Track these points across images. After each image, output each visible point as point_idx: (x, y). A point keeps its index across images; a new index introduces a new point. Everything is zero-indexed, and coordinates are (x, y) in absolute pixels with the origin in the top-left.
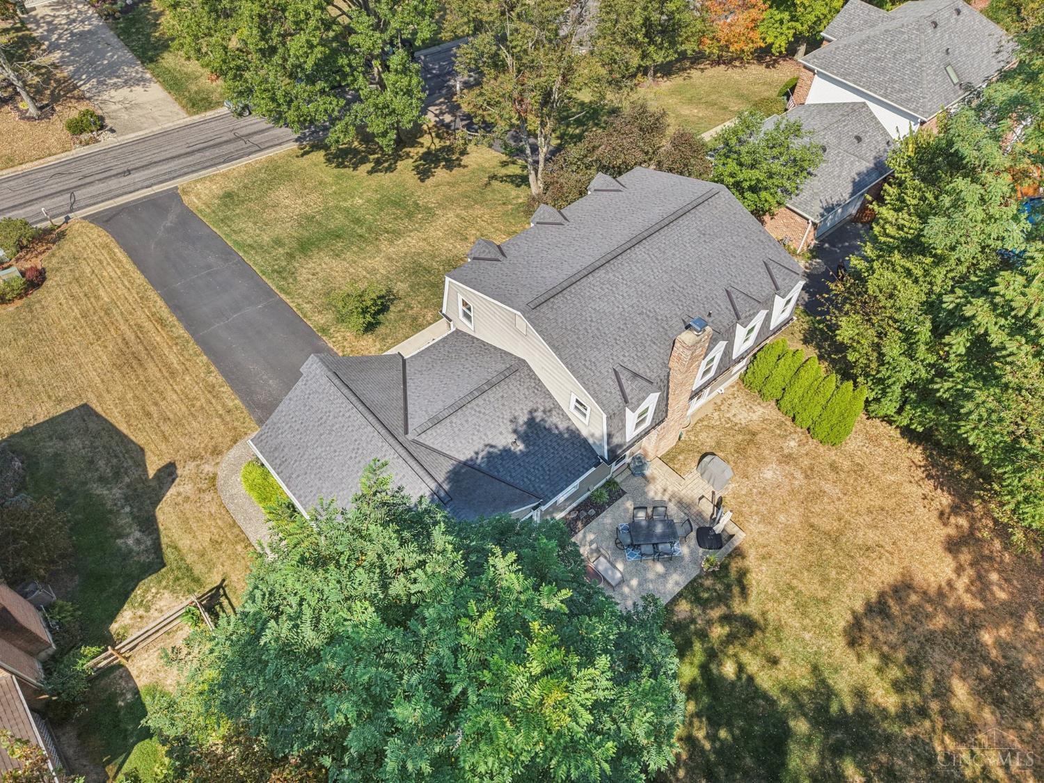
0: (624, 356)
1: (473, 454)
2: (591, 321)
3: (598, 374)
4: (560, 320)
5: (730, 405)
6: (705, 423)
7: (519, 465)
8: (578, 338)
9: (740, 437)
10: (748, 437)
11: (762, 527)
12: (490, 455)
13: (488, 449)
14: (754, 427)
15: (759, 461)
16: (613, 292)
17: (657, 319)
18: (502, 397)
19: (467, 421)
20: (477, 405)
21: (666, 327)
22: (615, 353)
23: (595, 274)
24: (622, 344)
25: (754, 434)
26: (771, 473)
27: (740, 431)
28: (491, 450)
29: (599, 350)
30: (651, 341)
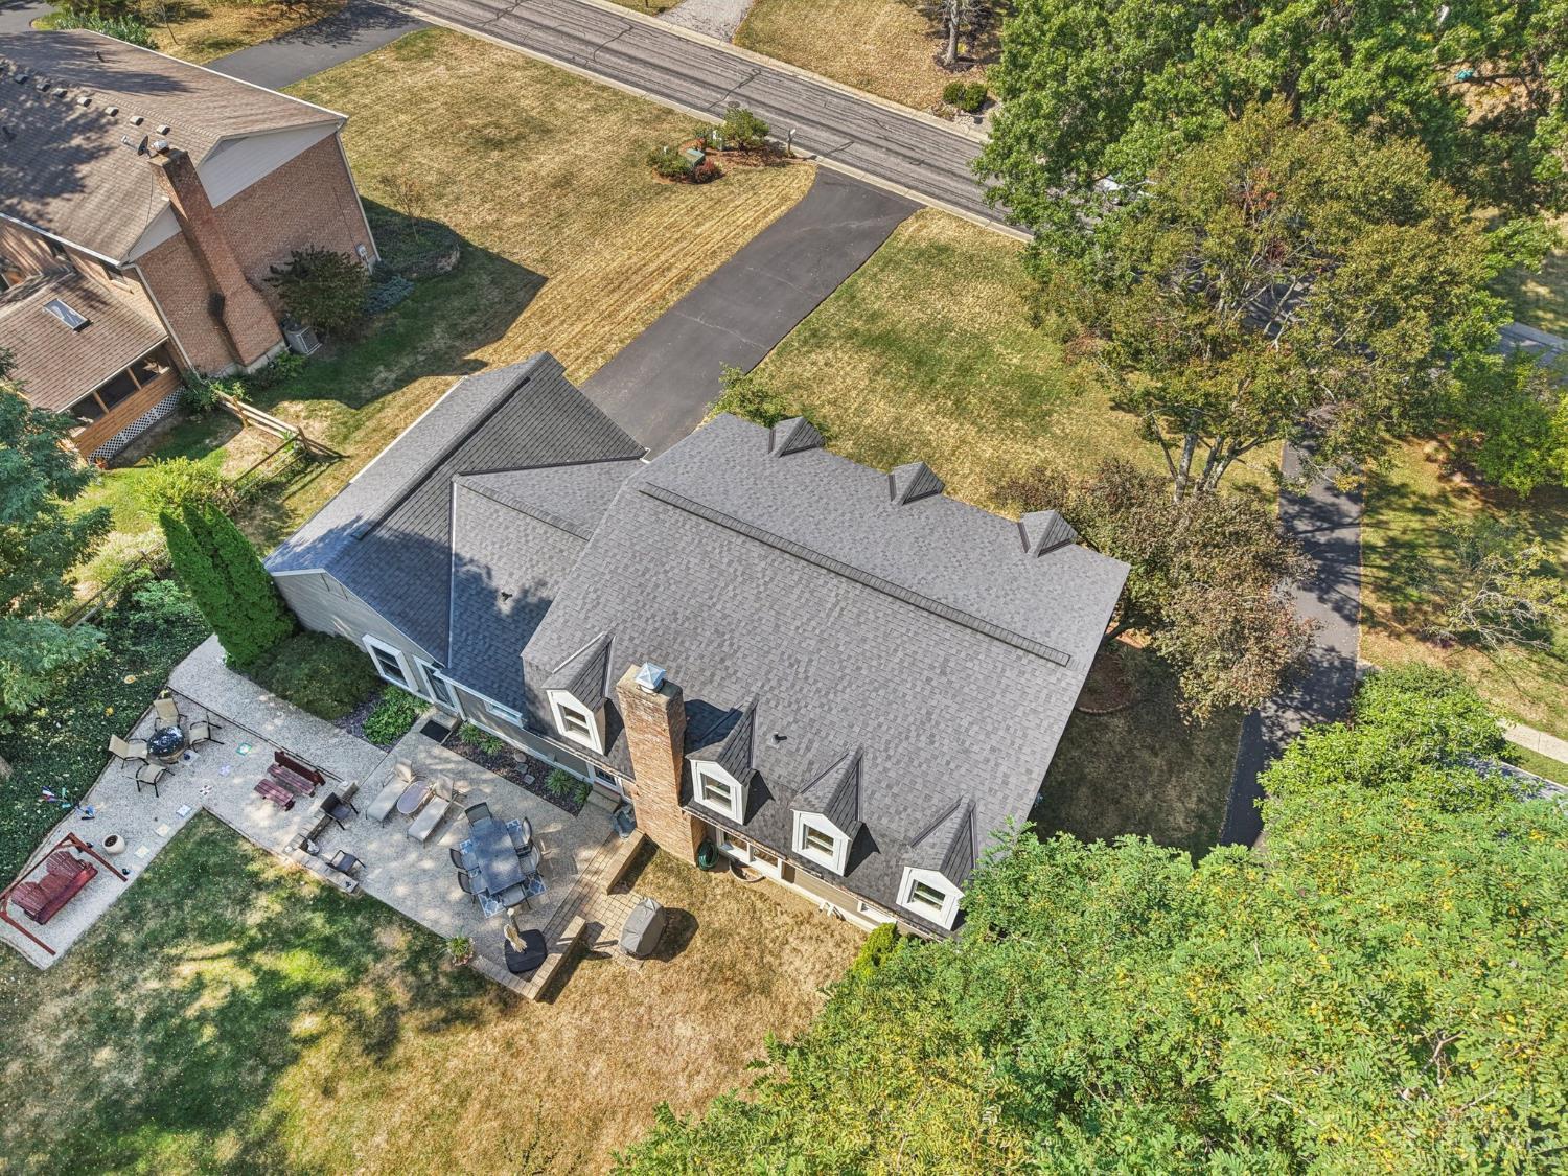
0: (632, 639)
1: (468, 556)
2: (666, 572)
3: (582, 616)
4: (642, 532)
5: (818, 939)
6: (759, 905)
7: (480, 617)
8: (626, 567)
9: (749, 968)
10: (754, 979)
11: (569, 1035)
12: (477, 578)
13: (484, 572)
14: (781, 988)
15: (705, 1008)
16: (733, 581)
17: (723, 660)
18: (562, 551)
19: (507, 528)
20: (534, 528)
21: (717, 679)
22: (629, 625)
23: (749, 544)
24: (650, 628)
25: (765, 990)
26: (689, 1033)
27: (762, 966)
28: (484, 576)
29: (624, 601)
30: (680, 667)
